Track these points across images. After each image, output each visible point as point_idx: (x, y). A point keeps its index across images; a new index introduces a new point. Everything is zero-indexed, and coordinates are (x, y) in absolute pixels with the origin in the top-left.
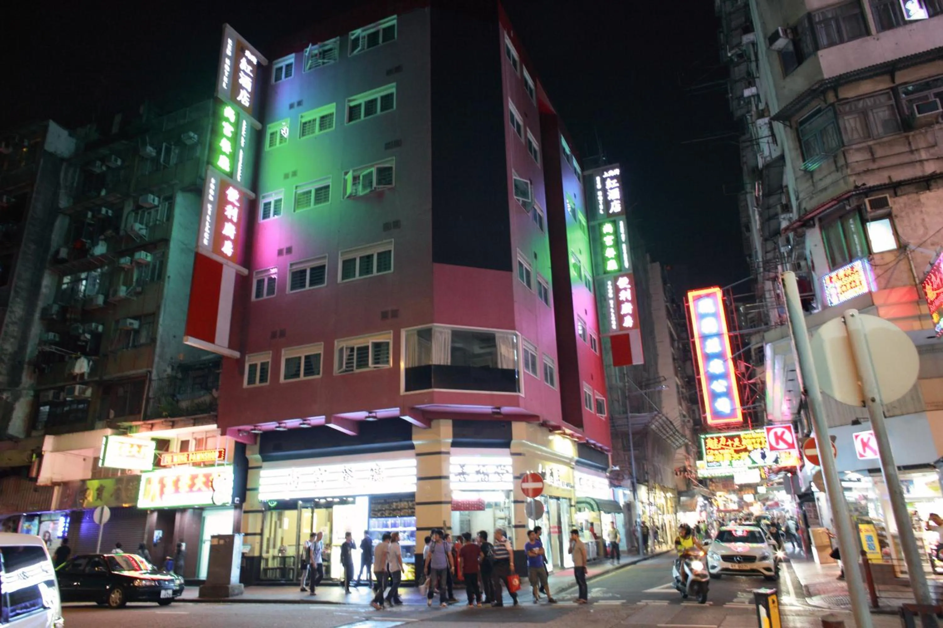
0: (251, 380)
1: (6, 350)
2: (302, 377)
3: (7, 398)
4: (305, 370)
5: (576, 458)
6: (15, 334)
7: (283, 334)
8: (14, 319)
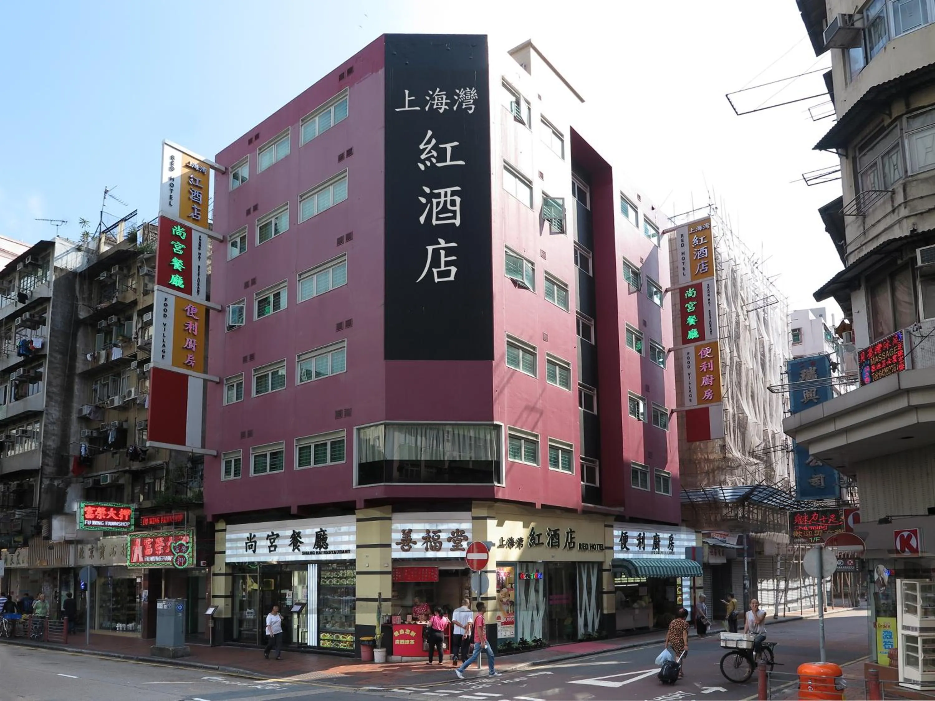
0: (228, 472)
1: (50, 446)
2: (268, 472)
3: (58, 485)
4: (271, 465)
6: (56, 432)
7: (250, 434)
8: (52, 420)
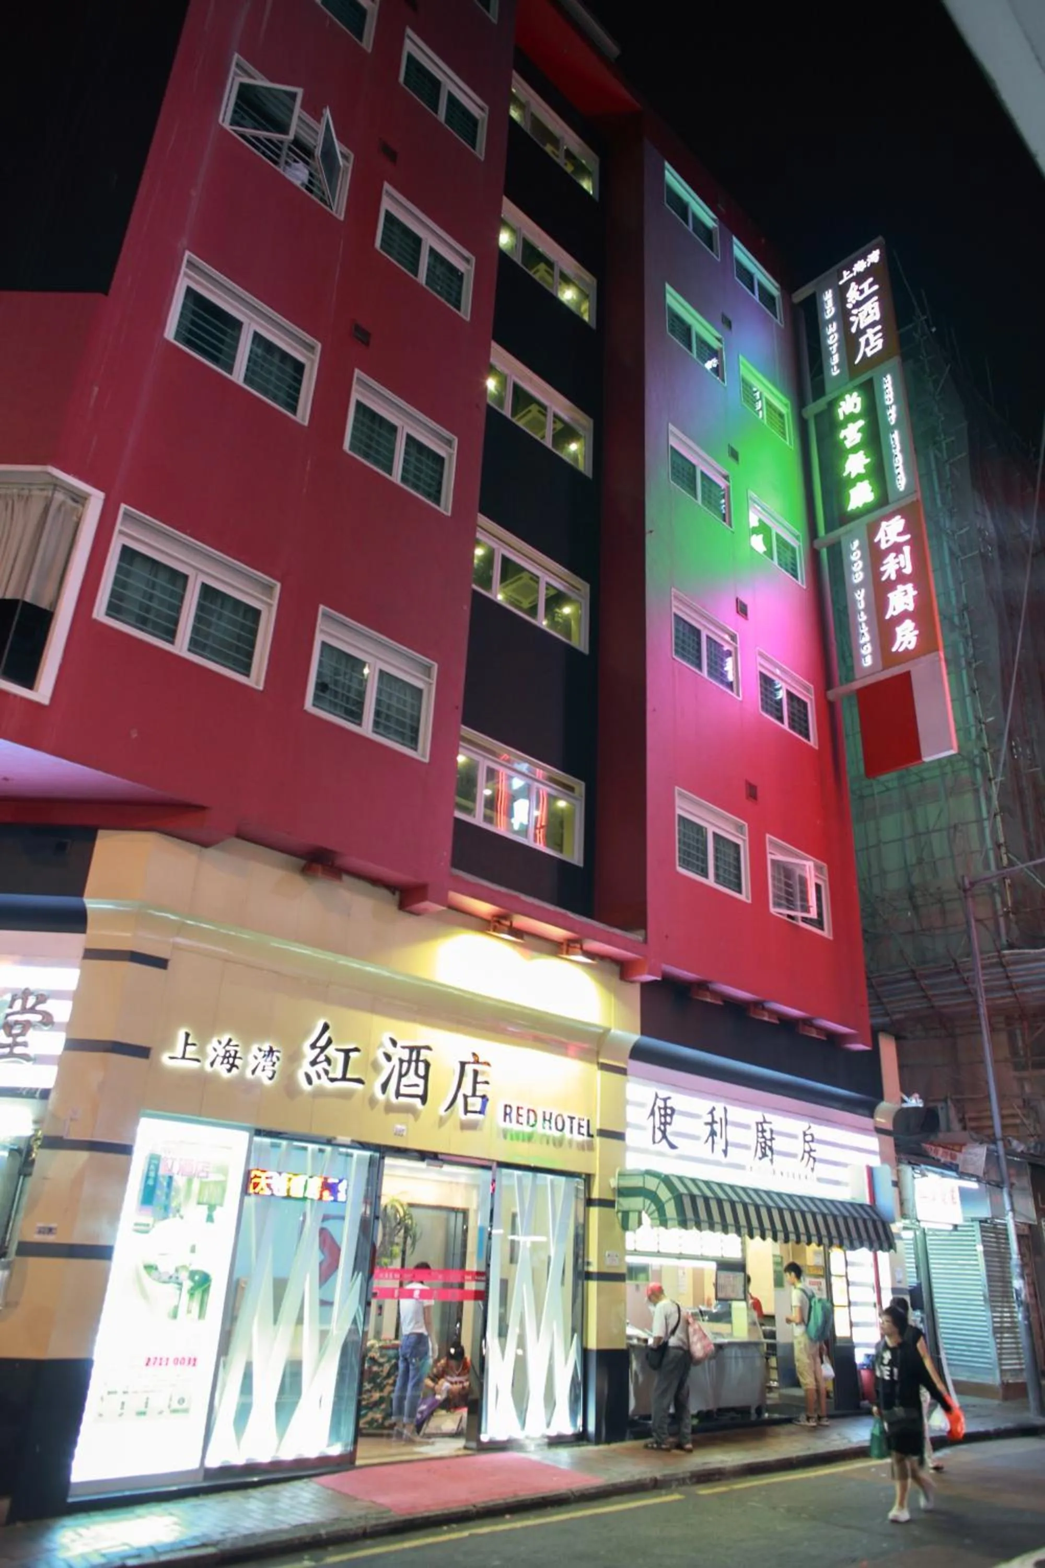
5: (634, 1037)
